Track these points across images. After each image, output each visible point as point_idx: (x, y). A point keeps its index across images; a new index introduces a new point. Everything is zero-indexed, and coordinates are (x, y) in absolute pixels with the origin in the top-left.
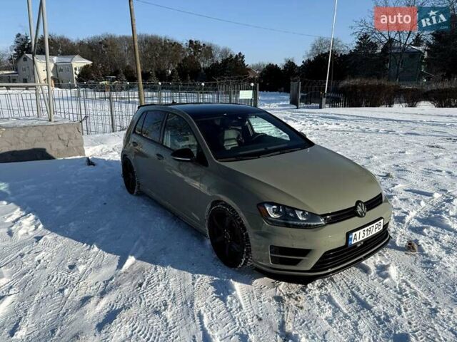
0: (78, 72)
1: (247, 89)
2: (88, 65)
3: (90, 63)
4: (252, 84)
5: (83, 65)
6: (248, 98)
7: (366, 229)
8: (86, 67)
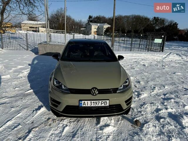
0: (105, 30)
1: (160, 39)
2: (109, 27)
3: (110, 26)
4: (163, 36)
5: (107, 27)
6: (159, 42)
7: (93, 101)
8: (108, 28)
